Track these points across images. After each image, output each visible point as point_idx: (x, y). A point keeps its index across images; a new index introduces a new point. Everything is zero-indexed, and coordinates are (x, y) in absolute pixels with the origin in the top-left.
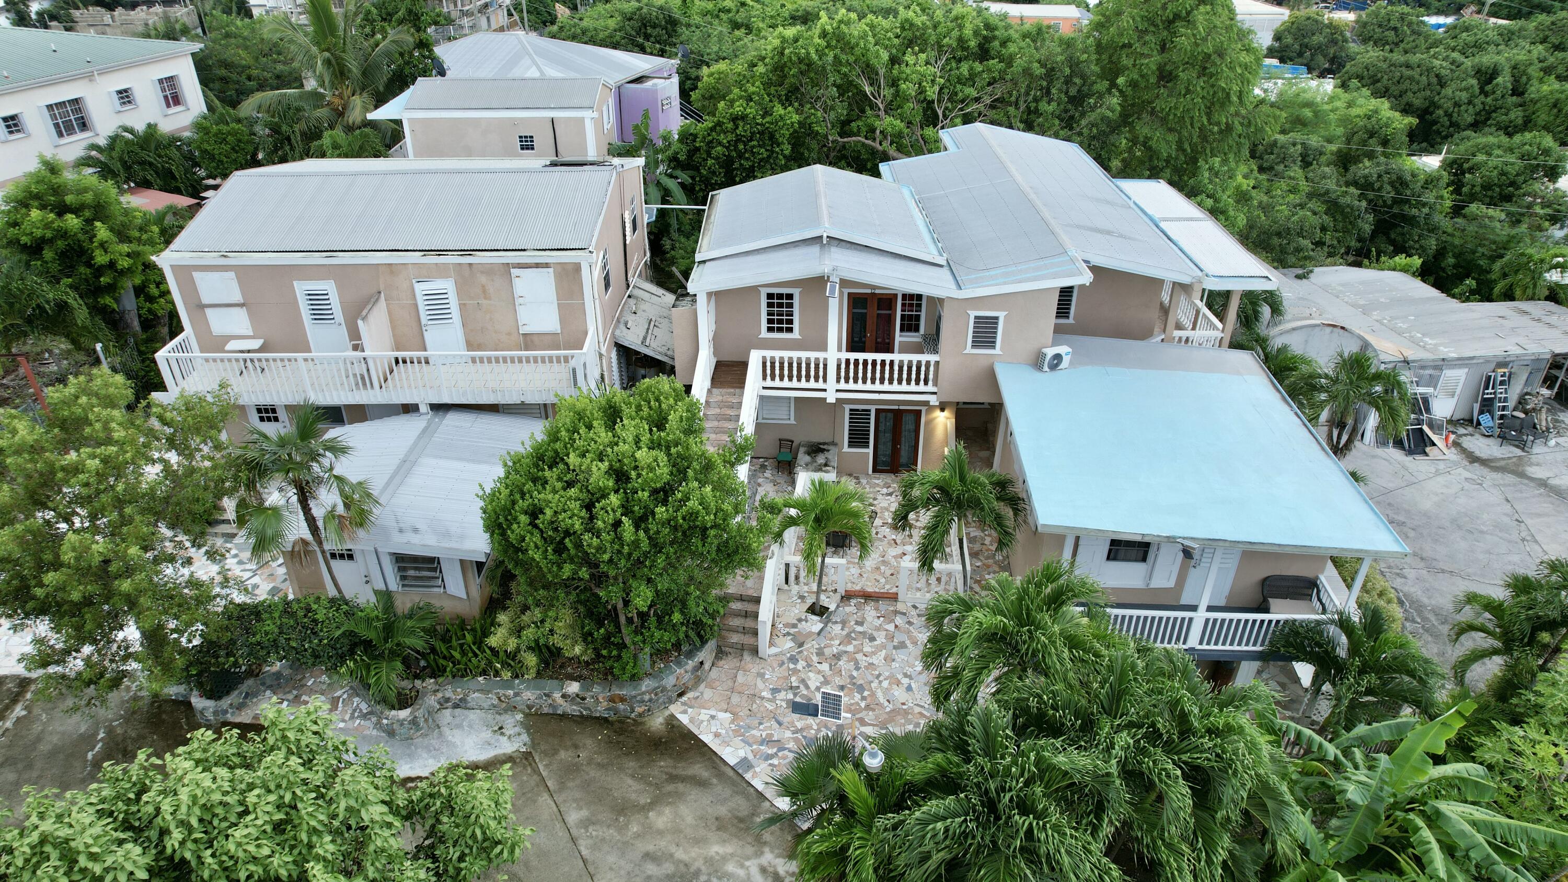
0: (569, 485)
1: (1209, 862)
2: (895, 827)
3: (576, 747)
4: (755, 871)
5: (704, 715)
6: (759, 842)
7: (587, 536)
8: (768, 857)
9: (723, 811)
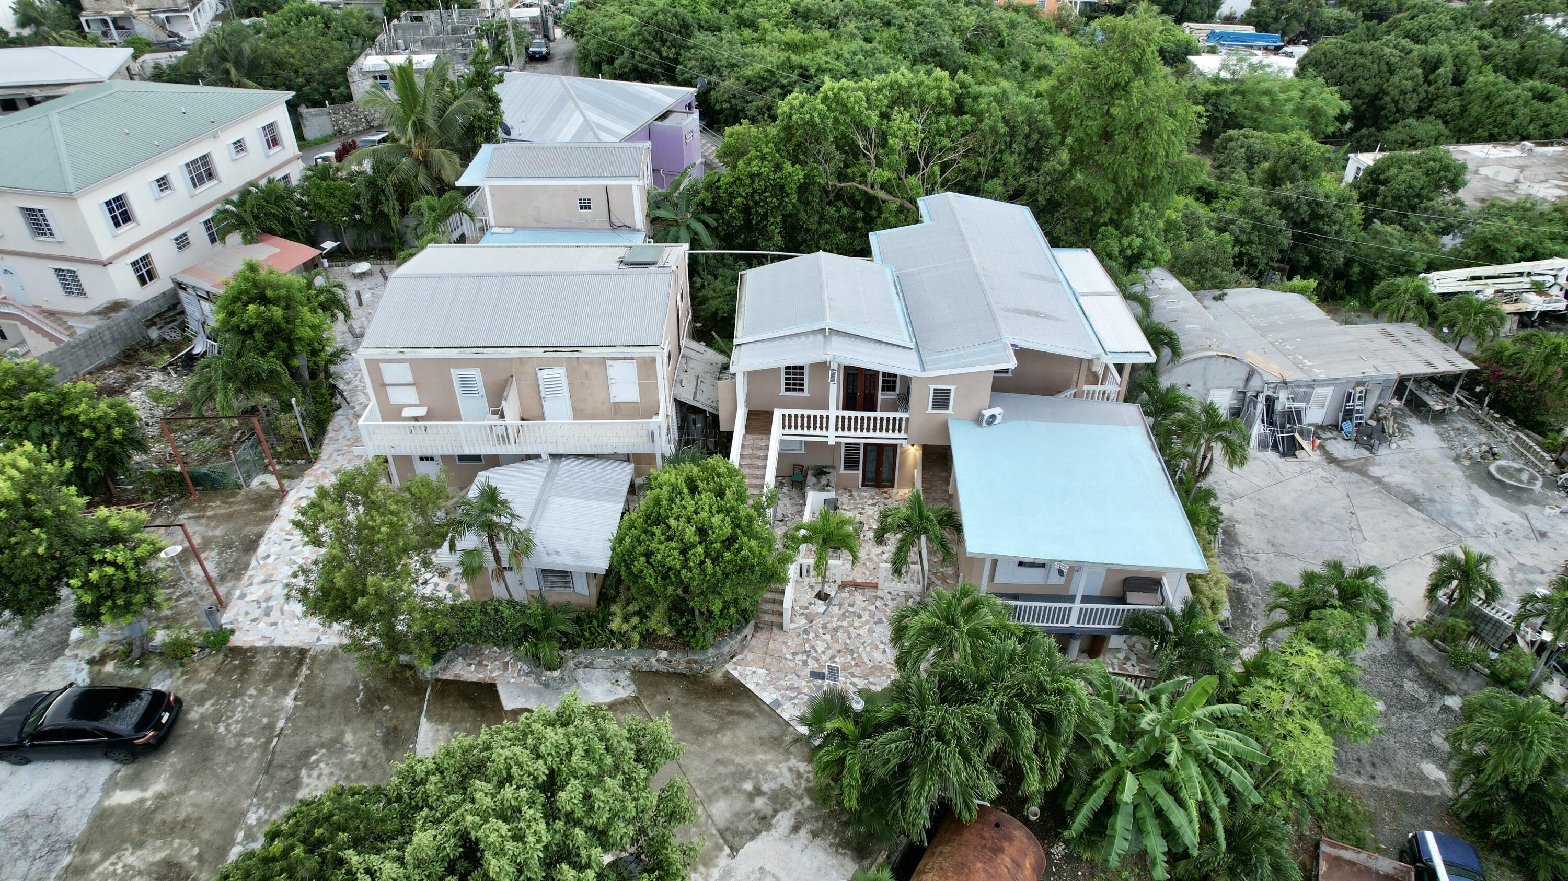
0: (670, 539)
1: (1053, 764)
2: (869, 746)
3: (667, 693)
4: (785, 770)
5: (749, 670)
6: (788, 752)
7: (684, 572)
8: (793, 762)
9: (764, 733)
